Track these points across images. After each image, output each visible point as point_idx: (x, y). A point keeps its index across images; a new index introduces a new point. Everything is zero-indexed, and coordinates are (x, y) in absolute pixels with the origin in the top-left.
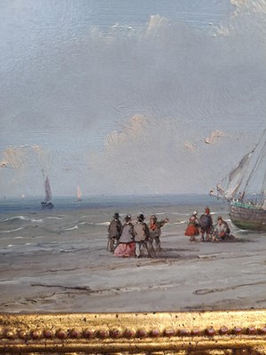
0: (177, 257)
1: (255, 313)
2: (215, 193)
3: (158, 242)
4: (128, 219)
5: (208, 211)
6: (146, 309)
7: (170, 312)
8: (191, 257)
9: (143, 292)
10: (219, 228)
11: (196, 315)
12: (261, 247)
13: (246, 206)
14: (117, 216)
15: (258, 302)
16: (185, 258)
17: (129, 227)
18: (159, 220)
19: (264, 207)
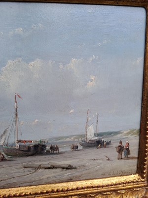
1: (19, 188)
10: (0, 156)
12: (18, 162)
13: (9, 148)
15: (22, 184)
19: (16, 148)
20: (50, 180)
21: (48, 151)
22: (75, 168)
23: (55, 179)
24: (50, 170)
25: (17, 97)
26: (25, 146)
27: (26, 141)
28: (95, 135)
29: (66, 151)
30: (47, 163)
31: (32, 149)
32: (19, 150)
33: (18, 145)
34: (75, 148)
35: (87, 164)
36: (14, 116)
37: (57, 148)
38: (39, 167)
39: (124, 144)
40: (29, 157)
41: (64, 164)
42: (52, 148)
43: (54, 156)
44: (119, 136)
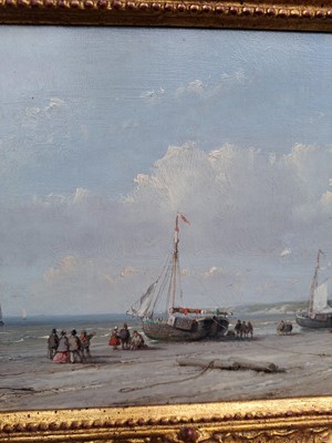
0: (104, 363)
2: (130, 313)
3: (88, 351)
4: (63, 333)
5: (126, 326)
6: (81, 405)
7: (100, 408)
8: (115, 362)
9: (78, 391)
10: (136, 339)
11: (120, 410)
12: (169, 354)
13: (155, 322)
14: (54, 331)
15: (172, 398)
16: (110, 363)
17: (64, 340)
18: (88, 334)
19: (169, 323)
20: (229, 394)
21: (231, 333)
22: (283, 371)
23: (240, 392)
24: (233, 373)
25: (180, 219)
26: (186, 321)
27: (189, 311)
28: (329, 303)
29: (267, 336)
30: (226, 357)
31: (200, 328)
32: (175, 327)
33: (172, 317)
34: (286, 329)
36: (171, 257)
37: (250, 328)
38: (211, 366)
40: (193, 343)
41: (261, 363)
42: (239, 327)
43: (242, 344)
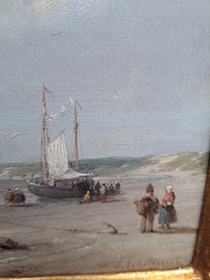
22: (25, 248)
28: (71, 165)
34: (17, 199)
35: (56, 240)
39: (160, 195)
44: (144, 172)
